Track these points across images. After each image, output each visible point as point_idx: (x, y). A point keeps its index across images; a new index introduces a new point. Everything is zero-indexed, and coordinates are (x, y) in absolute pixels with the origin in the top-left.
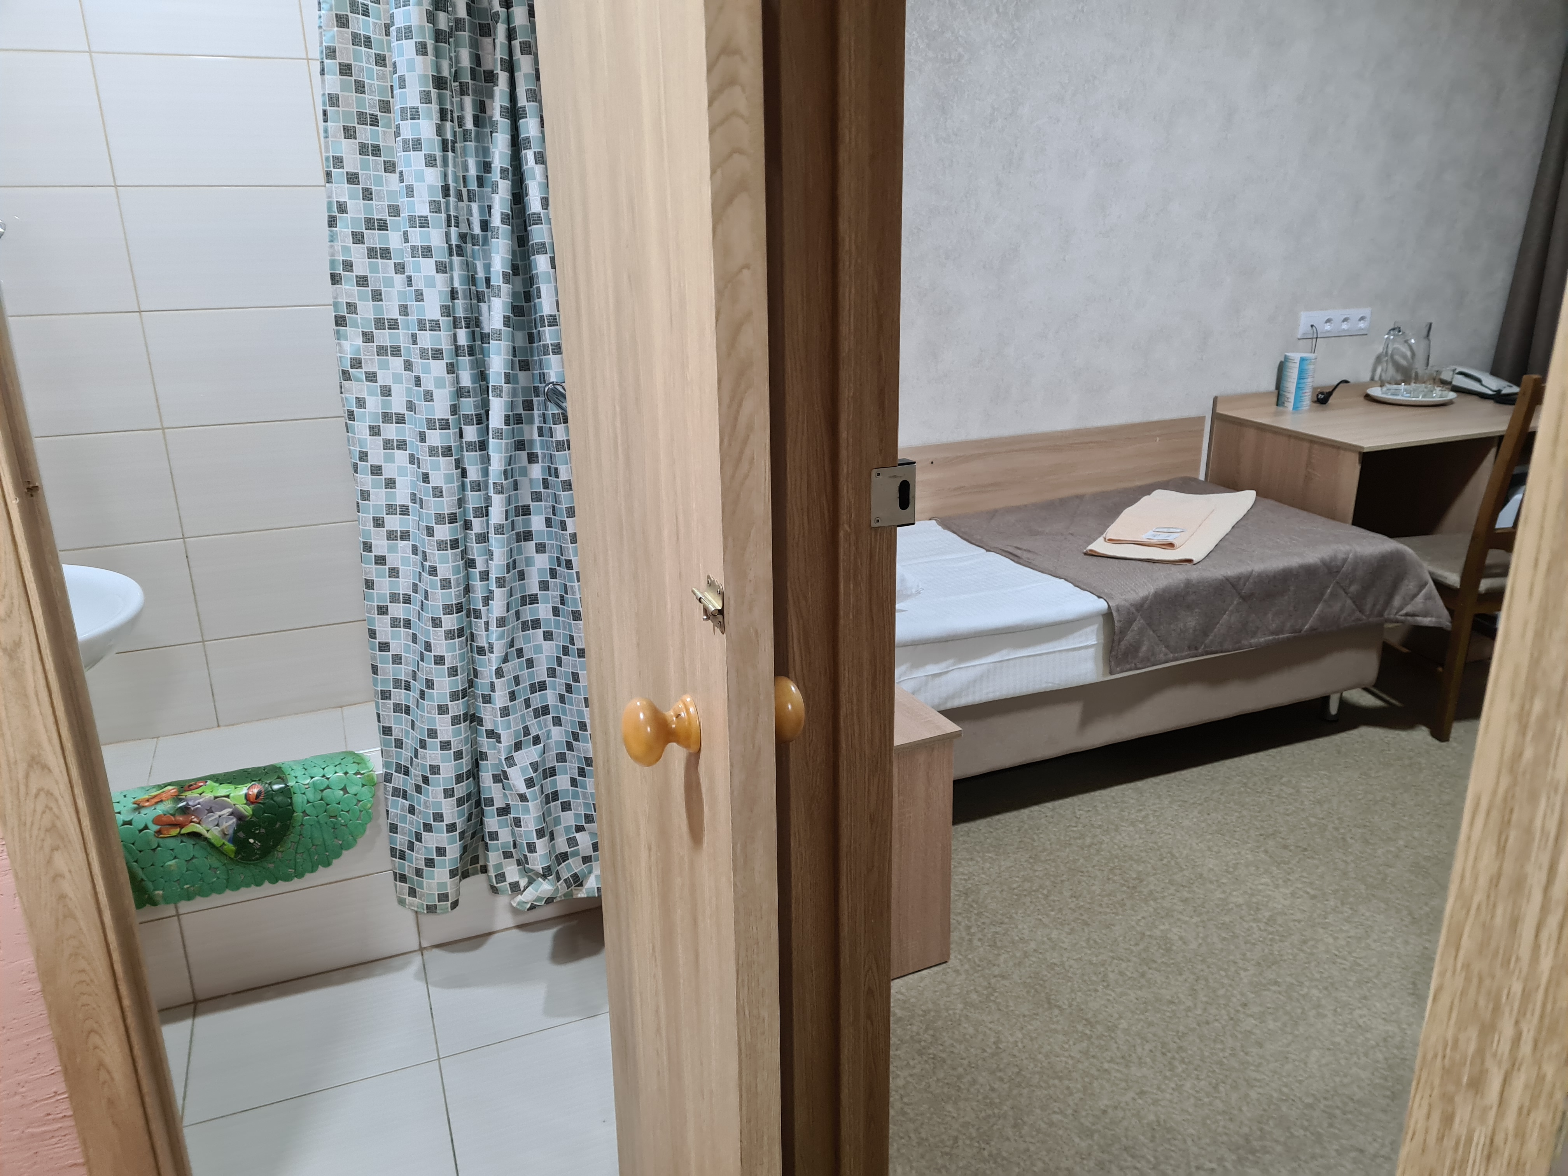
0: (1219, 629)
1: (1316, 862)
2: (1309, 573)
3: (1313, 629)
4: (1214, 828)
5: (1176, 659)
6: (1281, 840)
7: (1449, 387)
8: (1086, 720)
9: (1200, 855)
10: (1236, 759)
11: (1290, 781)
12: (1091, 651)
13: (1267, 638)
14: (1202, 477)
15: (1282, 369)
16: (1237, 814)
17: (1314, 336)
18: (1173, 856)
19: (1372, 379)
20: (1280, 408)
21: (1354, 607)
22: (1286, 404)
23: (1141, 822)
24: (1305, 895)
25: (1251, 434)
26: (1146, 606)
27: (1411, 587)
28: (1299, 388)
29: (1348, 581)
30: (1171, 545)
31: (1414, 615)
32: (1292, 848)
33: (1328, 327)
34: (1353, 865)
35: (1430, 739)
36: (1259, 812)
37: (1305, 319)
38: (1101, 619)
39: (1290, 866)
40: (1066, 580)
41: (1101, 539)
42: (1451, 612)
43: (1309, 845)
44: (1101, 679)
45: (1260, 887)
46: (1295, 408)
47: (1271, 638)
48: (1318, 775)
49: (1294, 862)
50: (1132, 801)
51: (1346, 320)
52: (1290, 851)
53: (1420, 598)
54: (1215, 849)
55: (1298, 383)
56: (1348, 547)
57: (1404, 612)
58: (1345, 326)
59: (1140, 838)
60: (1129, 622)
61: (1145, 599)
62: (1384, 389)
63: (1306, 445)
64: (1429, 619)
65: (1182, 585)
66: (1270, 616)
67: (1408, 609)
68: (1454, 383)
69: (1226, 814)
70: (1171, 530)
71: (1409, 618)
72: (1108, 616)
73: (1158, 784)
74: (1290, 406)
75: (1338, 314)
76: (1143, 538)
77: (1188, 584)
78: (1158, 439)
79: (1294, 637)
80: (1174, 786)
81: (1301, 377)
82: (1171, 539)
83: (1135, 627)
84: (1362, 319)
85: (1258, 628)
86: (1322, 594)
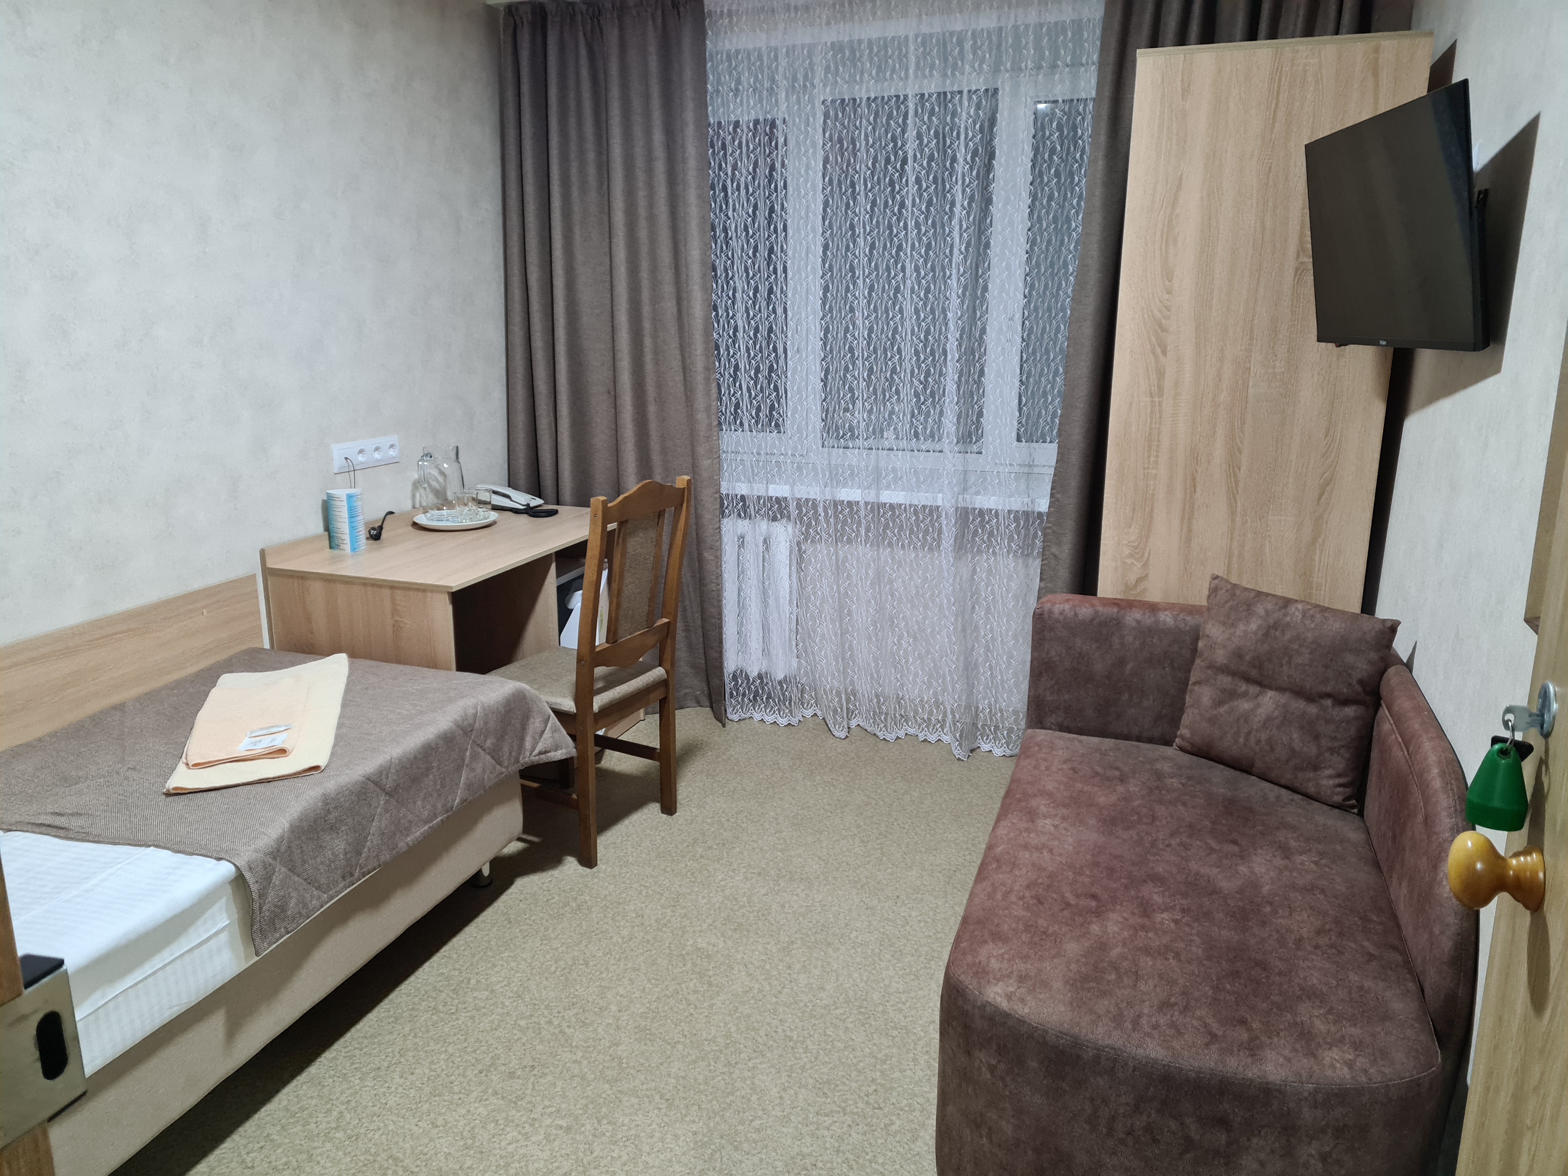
0: (373, 840)
1: (550, 1078)
2: (447, 740)
3: (463, 801)
4: (427, 1090)
5: (332, 898)
6: (503, 1068)
7: (490, 507)
8: (233, 1028)
9: (426, 1141)
10: (412, 978)
11: (478, 982)
12: (224, 937)
13: (422, 830)
14: (267, 646)
15: (327, 509)
16: (443, 1056)
17: (351, 470)
18: (396, 1159)
19: (414, 507)
20: (335, 552)
21: (493, 762)
22: (342, 546)
23: (336, 1128)
24: (560, 1132)
25: (317, 587)
26: (283, 848)
27: (537, 724)
28: (353, 528)
29: (482, 737)
30: (282, 752)
31: (546, 752)
32: (519, 1073)
33: (361, 458)
34: (585, 1062)
35: (582, 869)
36: (466, 1040)
37: (338, 452)
38: (229, 889)
39: (528, 1098)
40: (157, 846)
41: (181, 767)
42: (573, 737)
43: (534, 1059)
44: (245, 966)
45: (511, 1148)
46: (354, 549)
47: (426, 828)
48: (502, 958)
49: (529, 1092)
50: (314, 1102)
51: (377, 449)
52: (519, 1077)
53: (547, 734)
54: (440, 1121)
55: (351, 523)
56: (474, 701)
57: (536, 751)
58: (377, 456)
59: (345, 1154)
60: (267, 878)
61: (281, 839)
62: (428, 515)
63: (387, 592)
64: (559, 752)
65: (320, 804)
66: (419, 803)
67: (540, 747)
68: (493, 503)
69: (432, 1062)
70: (273, 730)
71: (542, 756)
72: (239, 881)
73: (335, 1058)
74: (347, 547)
75: (368, 444)
76: (240, 750)
77: (326, 800)
78: (204, 611)
79: (448, 818)
80: (357, 1052)
81: (352, 516)
82: (279, 741)
83: (276, 880)
84: (392, 446)
85: (410, 822)
86: (463, 760)
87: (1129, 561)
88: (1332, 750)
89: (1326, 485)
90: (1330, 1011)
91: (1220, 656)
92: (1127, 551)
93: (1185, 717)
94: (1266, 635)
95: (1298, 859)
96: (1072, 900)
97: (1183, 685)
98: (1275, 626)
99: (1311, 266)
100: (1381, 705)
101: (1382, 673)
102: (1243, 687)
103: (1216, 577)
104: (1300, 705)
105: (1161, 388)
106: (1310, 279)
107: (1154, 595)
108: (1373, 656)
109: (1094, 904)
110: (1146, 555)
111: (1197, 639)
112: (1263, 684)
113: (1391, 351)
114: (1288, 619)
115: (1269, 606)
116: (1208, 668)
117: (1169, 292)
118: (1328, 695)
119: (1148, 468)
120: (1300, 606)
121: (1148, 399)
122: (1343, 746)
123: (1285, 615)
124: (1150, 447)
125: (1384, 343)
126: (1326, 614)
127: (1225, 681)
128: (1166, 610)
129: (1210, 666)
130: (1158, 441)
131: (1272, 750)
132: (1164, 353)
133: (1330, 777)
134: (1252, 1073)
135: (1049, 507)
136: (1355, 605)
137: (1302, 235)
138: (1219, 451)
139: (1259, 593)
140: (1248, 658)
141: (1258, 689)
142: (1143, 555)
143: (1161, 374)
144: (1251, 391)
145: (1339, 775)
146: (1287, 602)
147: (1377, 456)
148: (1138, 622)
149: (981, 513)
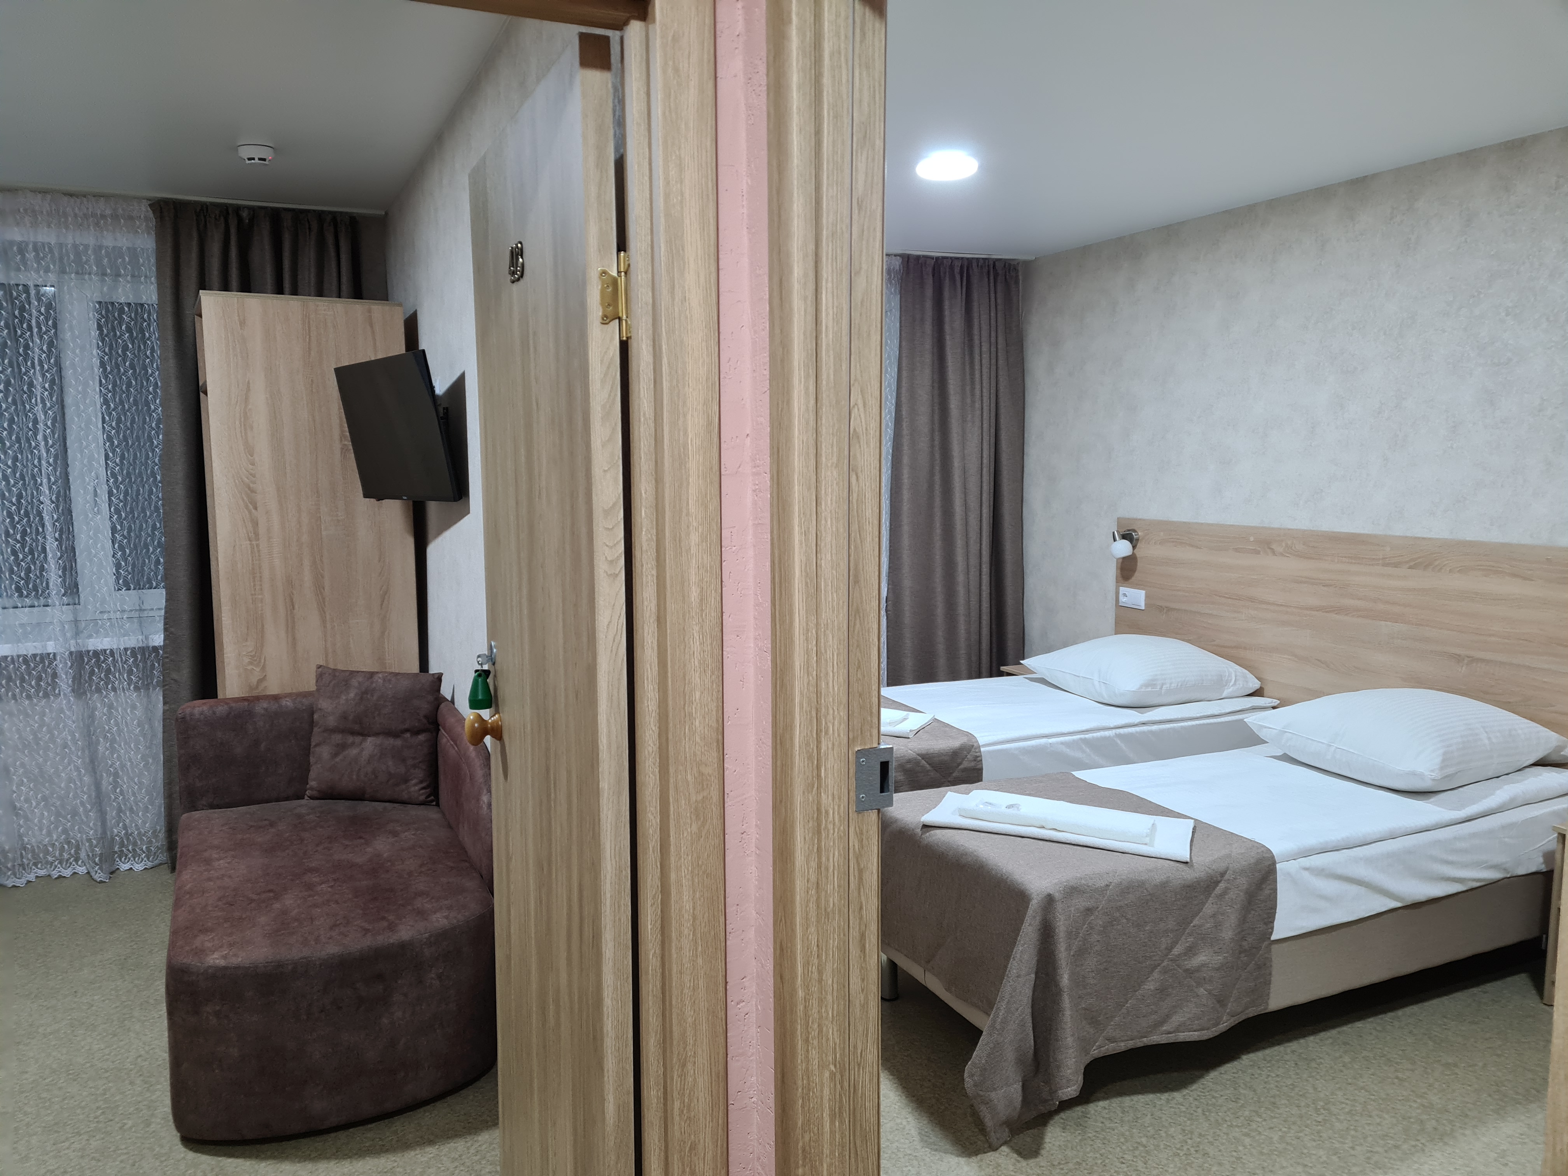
87: (249, 667)
88: (414, 766)
89: (385, 596)
90: (432, 898)
91: (331, 721)
92: (246, 660)
93: (311, 773)
94: (361, 699)
95: (403, 836)
96: (255, 897)
97: (307, 751)
98: (366, 692)
99: (351, 447)
100: (439, 730)
101: (437, 708)
102: (350, 739)
103: (319, 667)
104: (391, 741)
105: (257, 534)
106: (352, 455)
107: (273, 688)
108: (430, 698)
109: (272, 894)
110: (263, 661)
111: (312, 714)
112: (364, 734)
113: (411, 503)
114: (374, 685)
115: (360, 679)
116: (324, 732)
117: (253, 464)
118: (407, 730)
119: (255, 594)
120: (380, 675)
121: (248, 542)
122: (420, 762)
123: (372, 683)
124: (254, 578)
125: (405, 498)
126: (399, 677)
127: (337, 738)
128: (286, 697)
129: (326, 730)
130: (260, 573)
131: (376, 777)
132: (256, 508)
133: (415, 785)
134: (394, 938)
135: (164, 640)
136: (415, 668)
137: (341, 426)
138: (307, 577)
139: (352, 672)
140: (351, 718)
141: (361, 738)
142: (260, 662)
143: (255, 523)
144: (324, 533)
145: (421, 782)
146: (372, 674)
147: (414, 573)
148: (266, 709)
149: (96, 653)
